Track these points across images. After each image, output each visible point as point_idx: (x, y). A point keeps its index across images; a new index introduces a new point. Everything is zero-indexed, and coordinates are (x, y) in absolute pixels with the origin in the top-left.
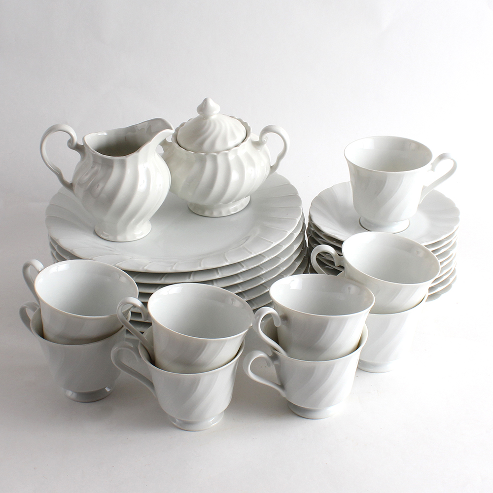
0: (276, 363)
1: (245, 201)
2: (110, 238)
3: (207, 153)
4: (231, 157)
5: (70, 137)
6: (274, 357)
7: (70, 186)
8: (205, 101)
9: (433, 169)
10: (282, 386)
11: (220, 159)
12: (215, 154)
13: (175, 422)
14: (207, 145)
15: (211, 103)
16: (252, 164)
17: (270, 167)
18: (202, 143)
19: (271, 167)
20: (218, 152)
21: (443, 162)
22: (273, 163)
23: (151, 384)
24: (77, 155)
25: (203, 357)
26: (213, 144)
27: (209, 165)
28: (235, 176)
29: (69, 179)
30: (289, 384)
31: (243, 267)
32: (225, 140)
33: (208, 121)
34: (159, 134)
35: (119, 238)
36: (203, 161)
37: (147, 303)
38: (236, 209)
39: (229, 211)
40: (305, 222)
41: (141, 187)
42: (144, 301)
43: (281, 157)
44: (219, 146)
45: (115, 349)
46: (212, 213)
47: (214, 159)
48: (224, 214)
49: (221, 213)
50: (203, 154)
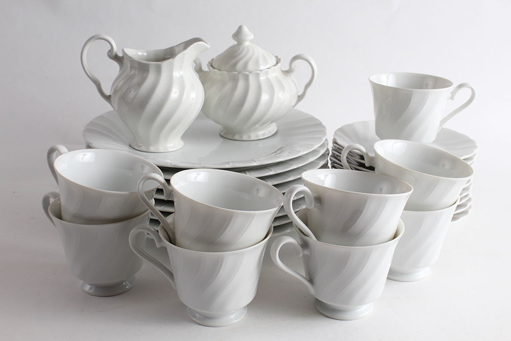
0: (306, 252)
1: (273, 128)
2: (143, 148)
3: (239, 73)
4: (262, 78)
5: (110, 48)
6: (305, 245)
7: (108, 98)
8: (240, 27)
9: (452, 98)
10: (311, 281)
11: (252, 79)
12: (248, 73)
13: (195, 317)
14: (240, 66)
15: (246, 29)
16: (283, 88)
17: (297, 97)
18: (235, 65)
19: (299, 96)
20: (250, 72)
21: (463, 90)
22: (300, 93)
23: (171, 275)
24: (115, 65)
25: (228, 234)
26: (246, 65)
27: (241, 84)
28: (265, 97)
29: (108, 92)
30: (318, 279)
31: (271, 170)
32: (257, 63)
33: (242, 47)
34: (195, 44)
35: (152, 149)
36: (235, 80)
37: (170, 180)
38: (264, 134)
39: (258, 136)
40: (329, 148)
41: (174, 94)
42: (168, 177)
43: (308, 85)
44: (251, 66)
45: (133, 232)
46: (242, 137)
47: (247, 78)
48: (253, 138)
49: (250, 137)
50: (236, 73)
